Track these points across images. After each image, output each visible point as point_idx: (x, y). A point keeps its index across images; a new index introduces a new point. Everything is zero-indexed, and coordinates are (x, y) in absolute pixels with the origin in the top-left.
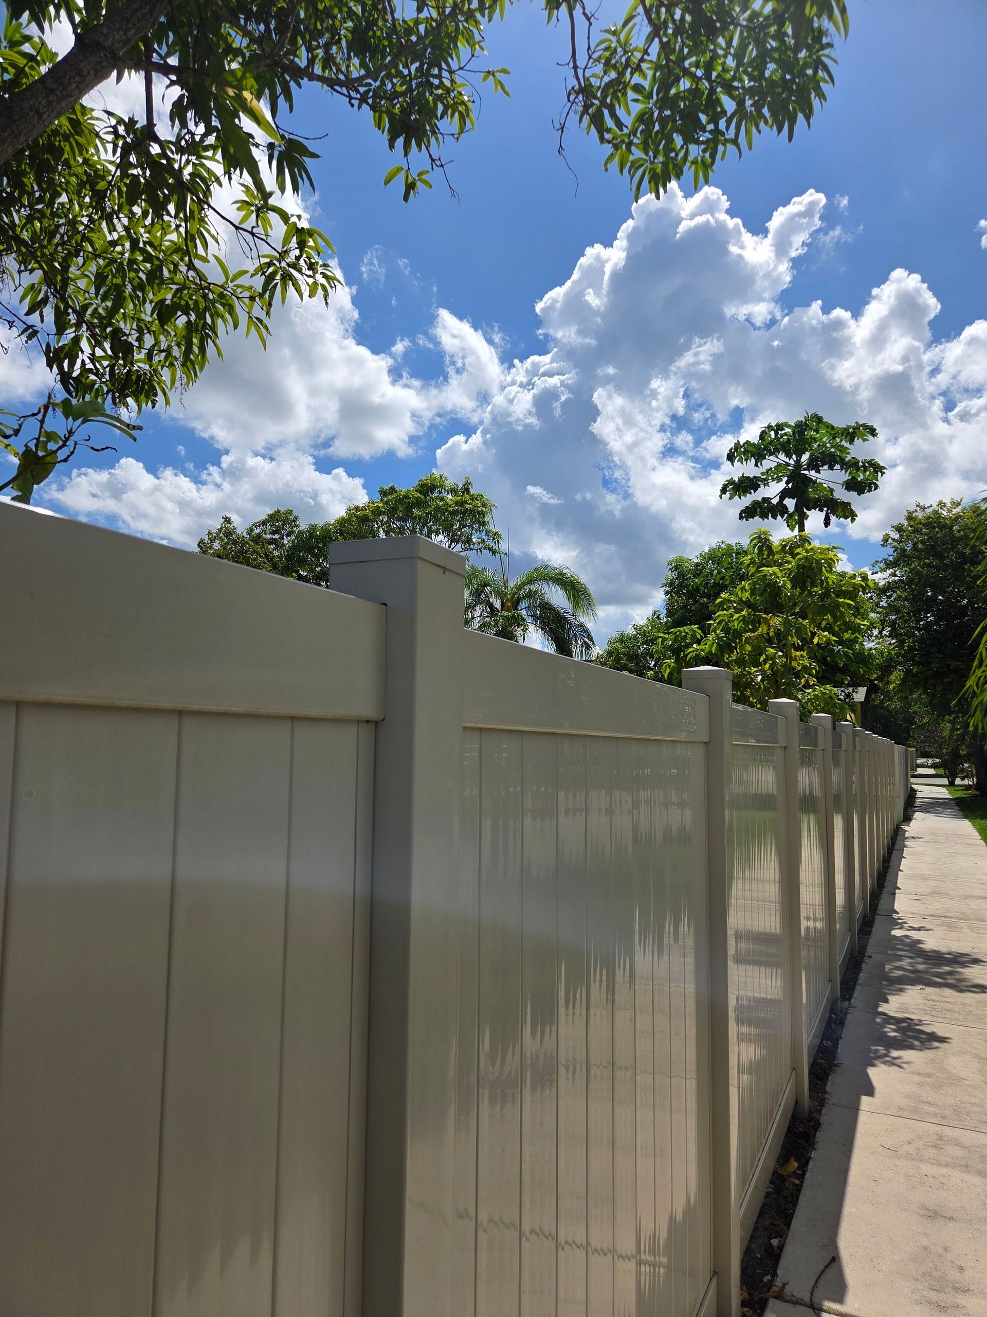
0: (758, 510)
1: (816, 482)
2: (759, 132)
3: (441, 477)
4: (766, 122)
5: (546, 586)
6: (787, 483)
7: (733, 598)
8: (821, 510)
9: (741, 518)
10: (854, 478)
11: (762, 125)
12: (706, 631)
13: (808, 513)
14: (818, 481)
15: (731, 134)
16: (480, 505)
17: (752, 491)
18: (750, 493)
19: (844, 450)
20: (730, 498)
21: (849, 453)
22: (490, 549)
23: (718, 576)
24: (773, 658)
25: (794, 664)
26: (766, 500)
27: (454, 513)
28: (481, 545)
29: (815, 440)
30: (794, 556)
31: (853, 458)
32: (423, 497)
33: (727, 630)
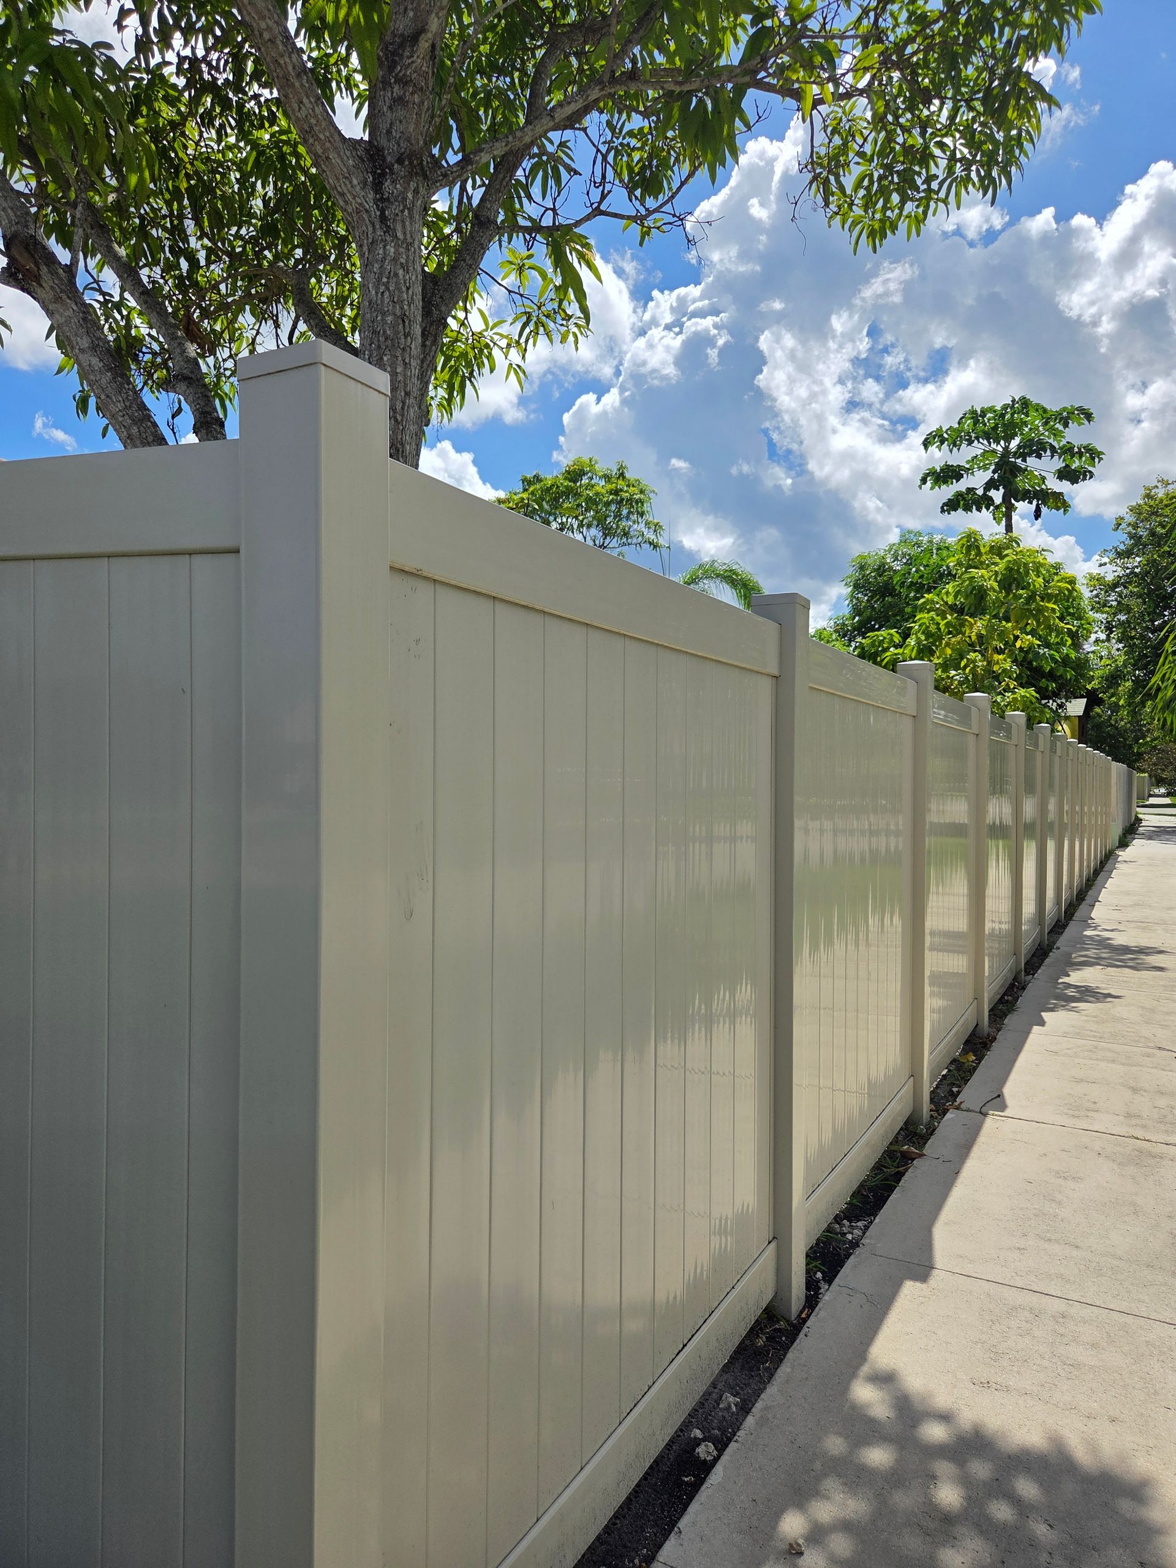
0: (962, 503)
1: (1026, 470)
2: (968, 193)
3: (591, 460)
4: (974, 185)
5: (712, 585)
6: (994, 472)
7: (936, 599)
8: (1030, 502)
9: (943, 511)
10: (1067, 466)
11: (970, 187)
12: (906, 635)
13: (1016, 504)
14: (1029, 469)
15: (942, 195)
16: (637, 491)
17: (954, 481)
18: (952, 483)
19: (1056, 434)
20: (932, 488)
21: (1064, 437)
22: (650, 543)
23: (916, 575)
24: (974, 661)
25: (996, 668)
26: (970, 490)
27: (608, 504)
28: (640, 539)
29: (1025, 424)
30: (1002, 557)
31: (1068, 442)
32: (573, 484)
33: (928, 634)
